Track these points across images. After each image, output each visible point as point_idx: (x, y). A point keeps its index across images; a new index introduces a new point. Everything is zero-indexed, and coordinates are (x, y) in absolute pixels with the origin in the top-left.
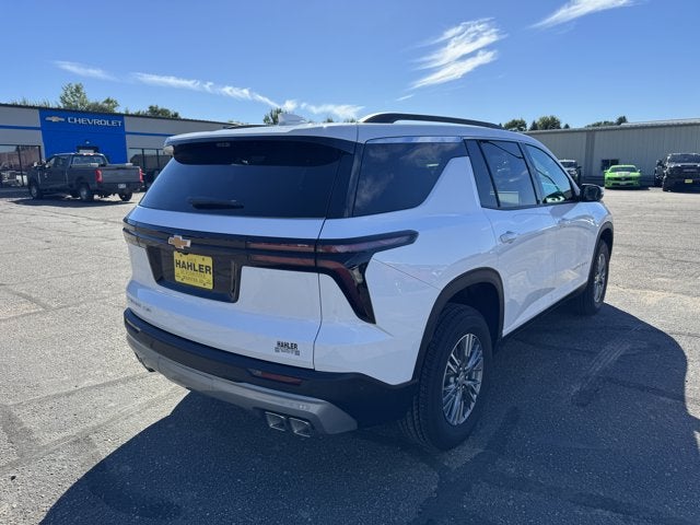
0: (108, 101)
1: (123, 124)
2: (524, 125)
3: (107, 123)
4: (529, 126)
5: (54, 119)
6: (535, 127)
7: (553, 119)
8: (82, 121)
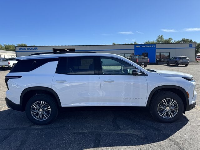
0: (169, 39)
1: (155, 46)
3: (151, 46)
5: (138, 47)
8: (144, 46)
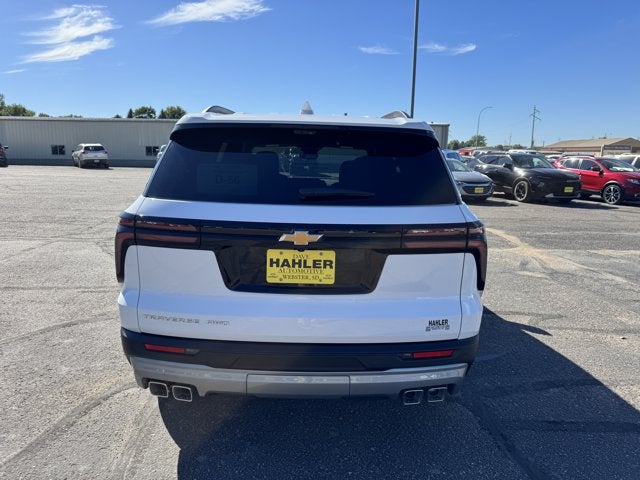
2: (153, 112)
4: (158, 114)
6: (163, 115)
7: (179, 109)
